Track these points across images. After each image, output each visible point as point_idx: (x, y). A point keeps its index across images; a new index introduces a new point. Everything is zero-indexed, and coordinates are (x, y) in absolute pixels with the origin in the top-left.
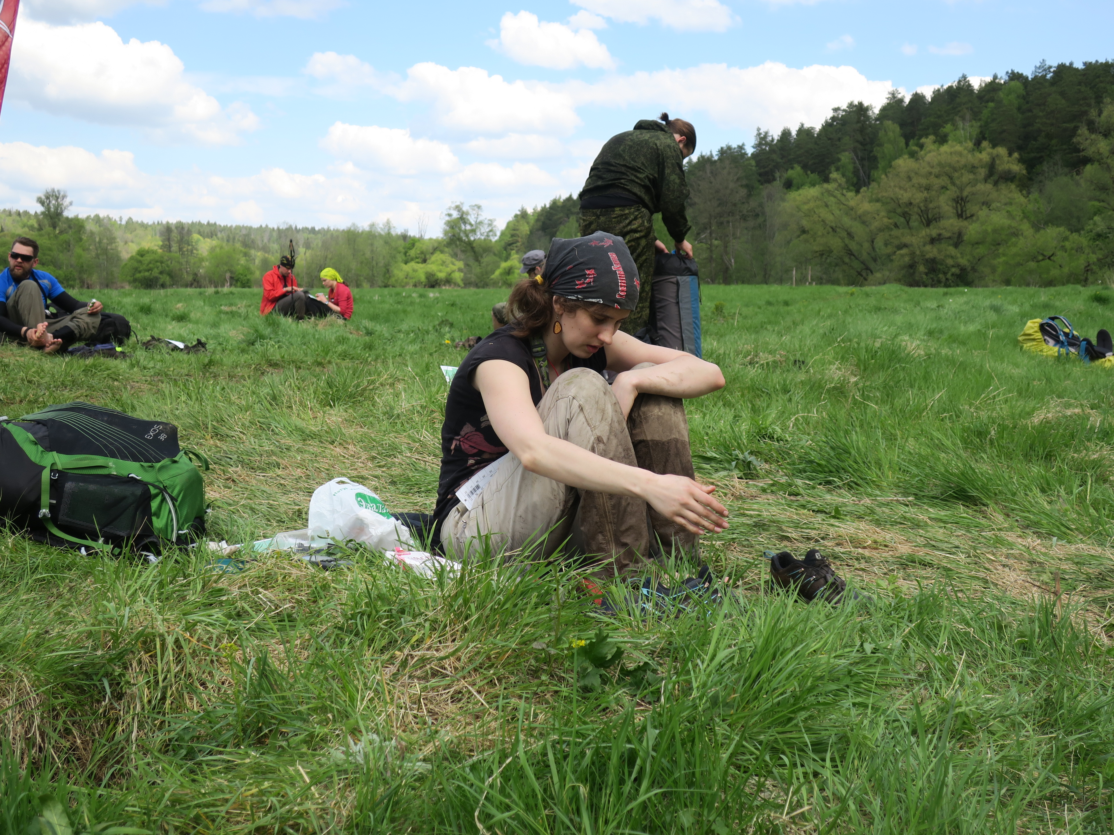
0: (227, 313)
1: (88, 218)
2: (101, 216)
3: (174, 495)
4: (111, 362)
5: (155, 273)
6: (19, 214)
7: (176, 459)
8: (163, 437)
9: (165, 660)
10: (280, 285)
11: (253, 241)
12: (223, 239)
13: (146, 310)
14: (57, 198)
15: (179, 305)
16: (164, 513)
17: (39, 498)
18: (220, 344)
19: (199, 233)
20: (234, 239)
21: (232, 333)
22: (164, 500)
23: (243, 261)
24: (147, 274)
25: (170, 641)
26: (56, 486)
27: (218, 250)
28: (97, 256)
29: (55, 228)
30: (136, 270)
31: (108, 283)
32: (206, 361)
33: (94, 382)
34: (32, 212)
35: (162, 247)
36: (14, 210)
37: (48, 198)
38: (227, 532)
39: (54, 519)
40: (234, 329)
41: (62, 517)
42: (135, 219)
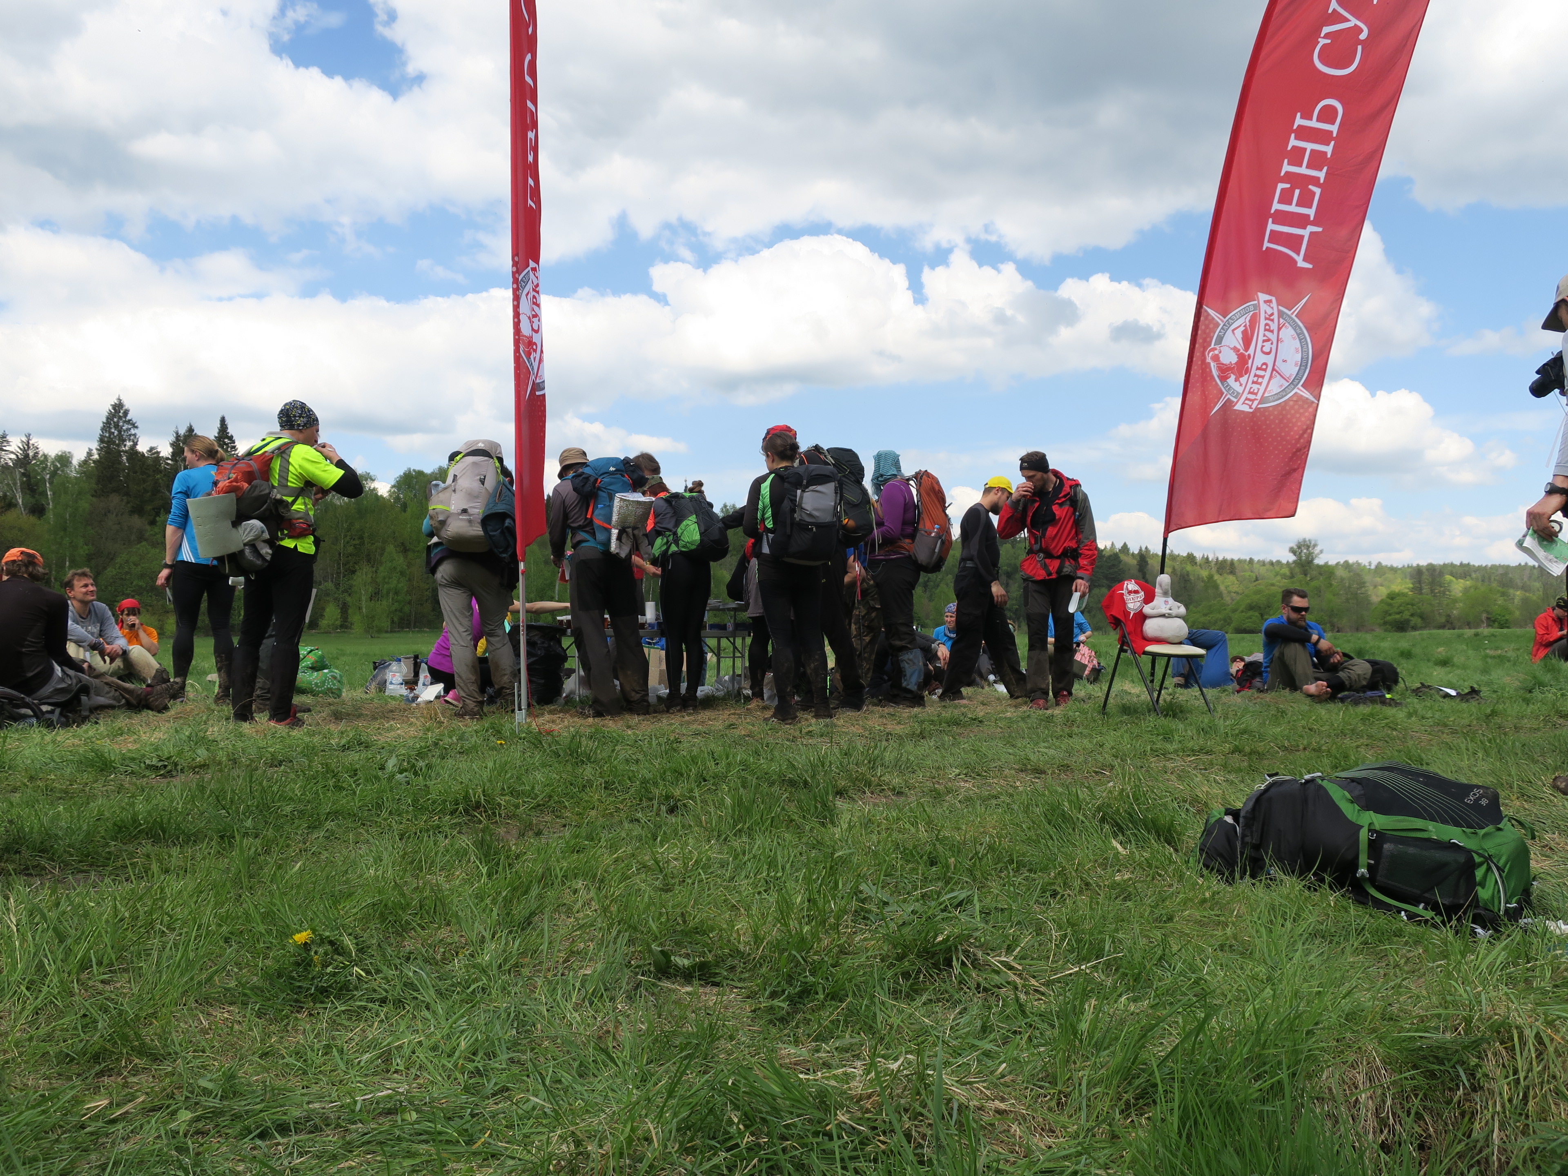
0: (1494, 657)
1: (1338, 564)
2: (1351, 562)
3: (1500, 864)
4: (1390, 711)
5: (1406, 615)
6: (1272, 563)
7: (1499, 826)
8: (1484, 802)
9: (1525, 1054)
10: (1555, 629)
11: (1511, 580)
12: (1477, 579)
13: (1407, 655)
14: (1308, 547)
15: (1441, 649)
16: (1490, 883)
17: (1357, 857)
18: (1495, 692)
19: (1452, 574)
20: (1490, 578)
21: (1507, 680)
22: (1489, 869)
23: (1500, 601)
24: (1397, 616)
25: (1530, 1034)
26: (1374, 846)
27: (1472, 590)
28: (1347, 600)
29: (1306, 575)
30: (1387, 613)
31: (1359, 627)
32: (1488, 711)
33: (1373, 731)
34: (1284, 562)
35: (1412, 590)
36: (1268, 560)
37: (1299, 547)
38: (1558, 909)
39: (1372, 880)
40: (1508, 675)
41: (1380, 879)
42: (1384, 563)
